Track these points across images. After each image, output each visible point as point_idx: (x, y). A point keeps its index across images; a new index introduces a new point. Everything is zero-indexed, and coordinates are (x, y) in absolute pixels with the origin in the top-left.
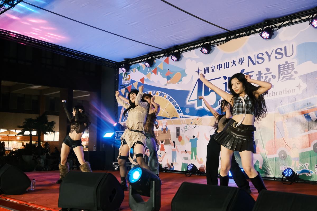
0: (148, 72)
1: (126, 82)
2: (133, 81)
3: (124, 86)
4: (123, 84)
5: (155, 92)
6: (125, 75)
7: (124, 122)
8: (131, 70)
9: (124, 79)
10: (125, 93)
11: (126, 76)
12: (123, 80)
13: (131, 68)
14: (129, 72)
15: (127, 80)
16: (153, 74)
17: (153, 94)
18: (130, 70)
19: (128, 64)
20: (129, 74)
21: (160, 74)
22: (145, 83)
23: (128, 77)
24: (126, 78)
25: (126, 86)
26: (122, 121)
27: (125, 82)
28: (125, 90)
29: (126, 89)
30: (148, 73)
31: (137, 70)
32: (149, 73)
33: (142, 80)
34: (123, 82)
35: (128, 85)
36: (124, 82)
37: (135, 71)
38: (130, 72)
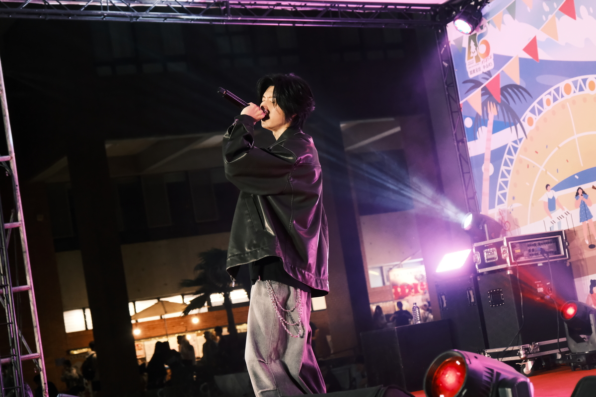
0: (547, 14)
1: (480, 65)
2: (501, 60)
3: (476, 83)
4: (471, 76)
5: (584, 81)
6: (472, 43)
7: (498, 208)
8: (489, 22)
9: (470, 58)
10: (484, 105)
11: (476, 45)
12: (467, 61)
13: (487, 15)
14: (482, 28)
15: (482, 59)
16: (566, 18)
17: (576, 88)
18: (484, 22)
19: (473, 3)
20: (481, 36)
21: (590, 14)
22: (543, 55)
23: (482, 48)
24: (475, 54)
25: (482, 81)
26: (492, 206)
27: (474, 68)
28: (483, 95)
29: (485, 91)
30: (547, 18)
31: (508, 17)
32: (550, 17)
33: (532, 47)
34: (469, 70)
35: (489, 74)
36: (472, 69)
37: (503, 23)
38: (484, 30)
